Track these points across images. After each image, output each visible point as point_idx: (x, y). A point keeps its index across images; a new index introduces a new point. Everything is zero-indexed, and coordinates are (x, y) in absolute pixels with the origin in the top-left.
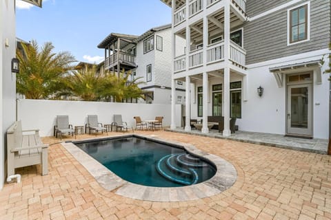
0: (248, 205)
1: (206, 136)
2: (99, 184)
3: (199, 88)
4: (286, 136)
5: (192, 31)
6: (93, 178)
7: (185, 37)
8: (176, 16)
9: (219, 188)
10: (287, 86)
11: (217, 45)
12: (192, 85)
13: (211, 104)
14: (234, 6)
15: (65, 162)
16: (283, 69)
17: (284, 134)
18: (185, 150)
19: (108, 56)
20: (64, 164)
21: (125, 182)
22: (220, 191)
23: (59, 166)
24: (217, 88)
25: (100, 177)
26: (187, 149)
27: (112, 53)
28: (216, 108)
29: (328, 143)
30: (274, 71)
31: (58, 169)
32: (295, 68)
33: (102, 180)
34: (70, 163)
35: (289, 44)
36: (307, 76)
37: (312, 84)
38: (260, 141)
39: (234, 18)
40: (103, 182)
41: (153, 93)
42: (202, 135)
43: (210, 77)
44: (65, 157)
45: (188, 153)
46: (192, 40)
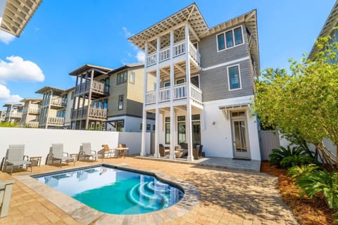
0: (209, 219)
1: (173, 162)
2: (74, 219)
3: (166, 118)
4: (234, 159)
5: (161, 72)
6: (66, 214)
7: (155, 75)
8: (148, 60)
9: (187, 208)
10: (231, 120)
11: (181, 86)
12: (161, 115)
13: (177, 132)
14: (192, 59)
15: (26, 200)
16: (228, 108)
17: (232, 157)
18: (156, 177)
19: (79, 83)
20: (25, 202)
21: (102, 213)
22: (188, 211)
23: (20, 206)
24: (182, 118)
25: (73, 212)
26: (158, 175)
27: (84, 80)
28: (180, 135)
29: (260, 163)
30: (222, 108)
31: (20, 208)
32: (235, 107)
33: (76, 215)
34: (33, 200)
35: (230, 90)
36: (243, 113)
37: (246, 118)
38: (215, 164)
39: (193, 67)
40: (78, 217)
41: (123, 120)
42: (170, 161)
43: (175, 110)
44: (26, 194)
45: (158, 179)
46: (161, 78)
